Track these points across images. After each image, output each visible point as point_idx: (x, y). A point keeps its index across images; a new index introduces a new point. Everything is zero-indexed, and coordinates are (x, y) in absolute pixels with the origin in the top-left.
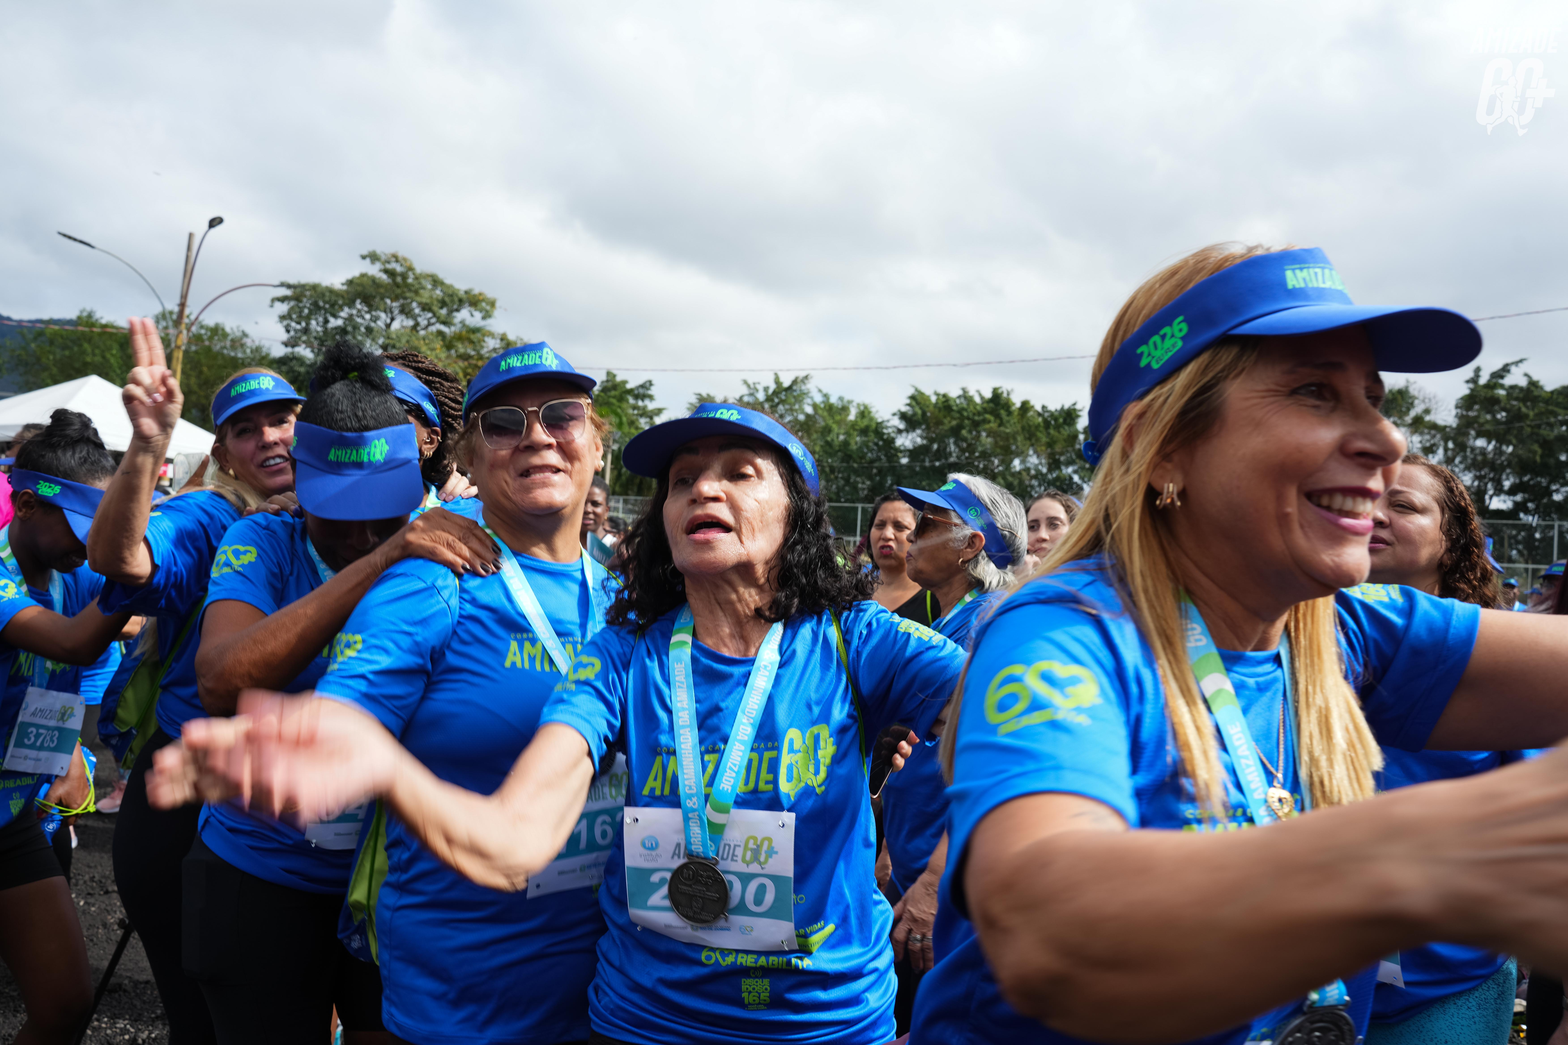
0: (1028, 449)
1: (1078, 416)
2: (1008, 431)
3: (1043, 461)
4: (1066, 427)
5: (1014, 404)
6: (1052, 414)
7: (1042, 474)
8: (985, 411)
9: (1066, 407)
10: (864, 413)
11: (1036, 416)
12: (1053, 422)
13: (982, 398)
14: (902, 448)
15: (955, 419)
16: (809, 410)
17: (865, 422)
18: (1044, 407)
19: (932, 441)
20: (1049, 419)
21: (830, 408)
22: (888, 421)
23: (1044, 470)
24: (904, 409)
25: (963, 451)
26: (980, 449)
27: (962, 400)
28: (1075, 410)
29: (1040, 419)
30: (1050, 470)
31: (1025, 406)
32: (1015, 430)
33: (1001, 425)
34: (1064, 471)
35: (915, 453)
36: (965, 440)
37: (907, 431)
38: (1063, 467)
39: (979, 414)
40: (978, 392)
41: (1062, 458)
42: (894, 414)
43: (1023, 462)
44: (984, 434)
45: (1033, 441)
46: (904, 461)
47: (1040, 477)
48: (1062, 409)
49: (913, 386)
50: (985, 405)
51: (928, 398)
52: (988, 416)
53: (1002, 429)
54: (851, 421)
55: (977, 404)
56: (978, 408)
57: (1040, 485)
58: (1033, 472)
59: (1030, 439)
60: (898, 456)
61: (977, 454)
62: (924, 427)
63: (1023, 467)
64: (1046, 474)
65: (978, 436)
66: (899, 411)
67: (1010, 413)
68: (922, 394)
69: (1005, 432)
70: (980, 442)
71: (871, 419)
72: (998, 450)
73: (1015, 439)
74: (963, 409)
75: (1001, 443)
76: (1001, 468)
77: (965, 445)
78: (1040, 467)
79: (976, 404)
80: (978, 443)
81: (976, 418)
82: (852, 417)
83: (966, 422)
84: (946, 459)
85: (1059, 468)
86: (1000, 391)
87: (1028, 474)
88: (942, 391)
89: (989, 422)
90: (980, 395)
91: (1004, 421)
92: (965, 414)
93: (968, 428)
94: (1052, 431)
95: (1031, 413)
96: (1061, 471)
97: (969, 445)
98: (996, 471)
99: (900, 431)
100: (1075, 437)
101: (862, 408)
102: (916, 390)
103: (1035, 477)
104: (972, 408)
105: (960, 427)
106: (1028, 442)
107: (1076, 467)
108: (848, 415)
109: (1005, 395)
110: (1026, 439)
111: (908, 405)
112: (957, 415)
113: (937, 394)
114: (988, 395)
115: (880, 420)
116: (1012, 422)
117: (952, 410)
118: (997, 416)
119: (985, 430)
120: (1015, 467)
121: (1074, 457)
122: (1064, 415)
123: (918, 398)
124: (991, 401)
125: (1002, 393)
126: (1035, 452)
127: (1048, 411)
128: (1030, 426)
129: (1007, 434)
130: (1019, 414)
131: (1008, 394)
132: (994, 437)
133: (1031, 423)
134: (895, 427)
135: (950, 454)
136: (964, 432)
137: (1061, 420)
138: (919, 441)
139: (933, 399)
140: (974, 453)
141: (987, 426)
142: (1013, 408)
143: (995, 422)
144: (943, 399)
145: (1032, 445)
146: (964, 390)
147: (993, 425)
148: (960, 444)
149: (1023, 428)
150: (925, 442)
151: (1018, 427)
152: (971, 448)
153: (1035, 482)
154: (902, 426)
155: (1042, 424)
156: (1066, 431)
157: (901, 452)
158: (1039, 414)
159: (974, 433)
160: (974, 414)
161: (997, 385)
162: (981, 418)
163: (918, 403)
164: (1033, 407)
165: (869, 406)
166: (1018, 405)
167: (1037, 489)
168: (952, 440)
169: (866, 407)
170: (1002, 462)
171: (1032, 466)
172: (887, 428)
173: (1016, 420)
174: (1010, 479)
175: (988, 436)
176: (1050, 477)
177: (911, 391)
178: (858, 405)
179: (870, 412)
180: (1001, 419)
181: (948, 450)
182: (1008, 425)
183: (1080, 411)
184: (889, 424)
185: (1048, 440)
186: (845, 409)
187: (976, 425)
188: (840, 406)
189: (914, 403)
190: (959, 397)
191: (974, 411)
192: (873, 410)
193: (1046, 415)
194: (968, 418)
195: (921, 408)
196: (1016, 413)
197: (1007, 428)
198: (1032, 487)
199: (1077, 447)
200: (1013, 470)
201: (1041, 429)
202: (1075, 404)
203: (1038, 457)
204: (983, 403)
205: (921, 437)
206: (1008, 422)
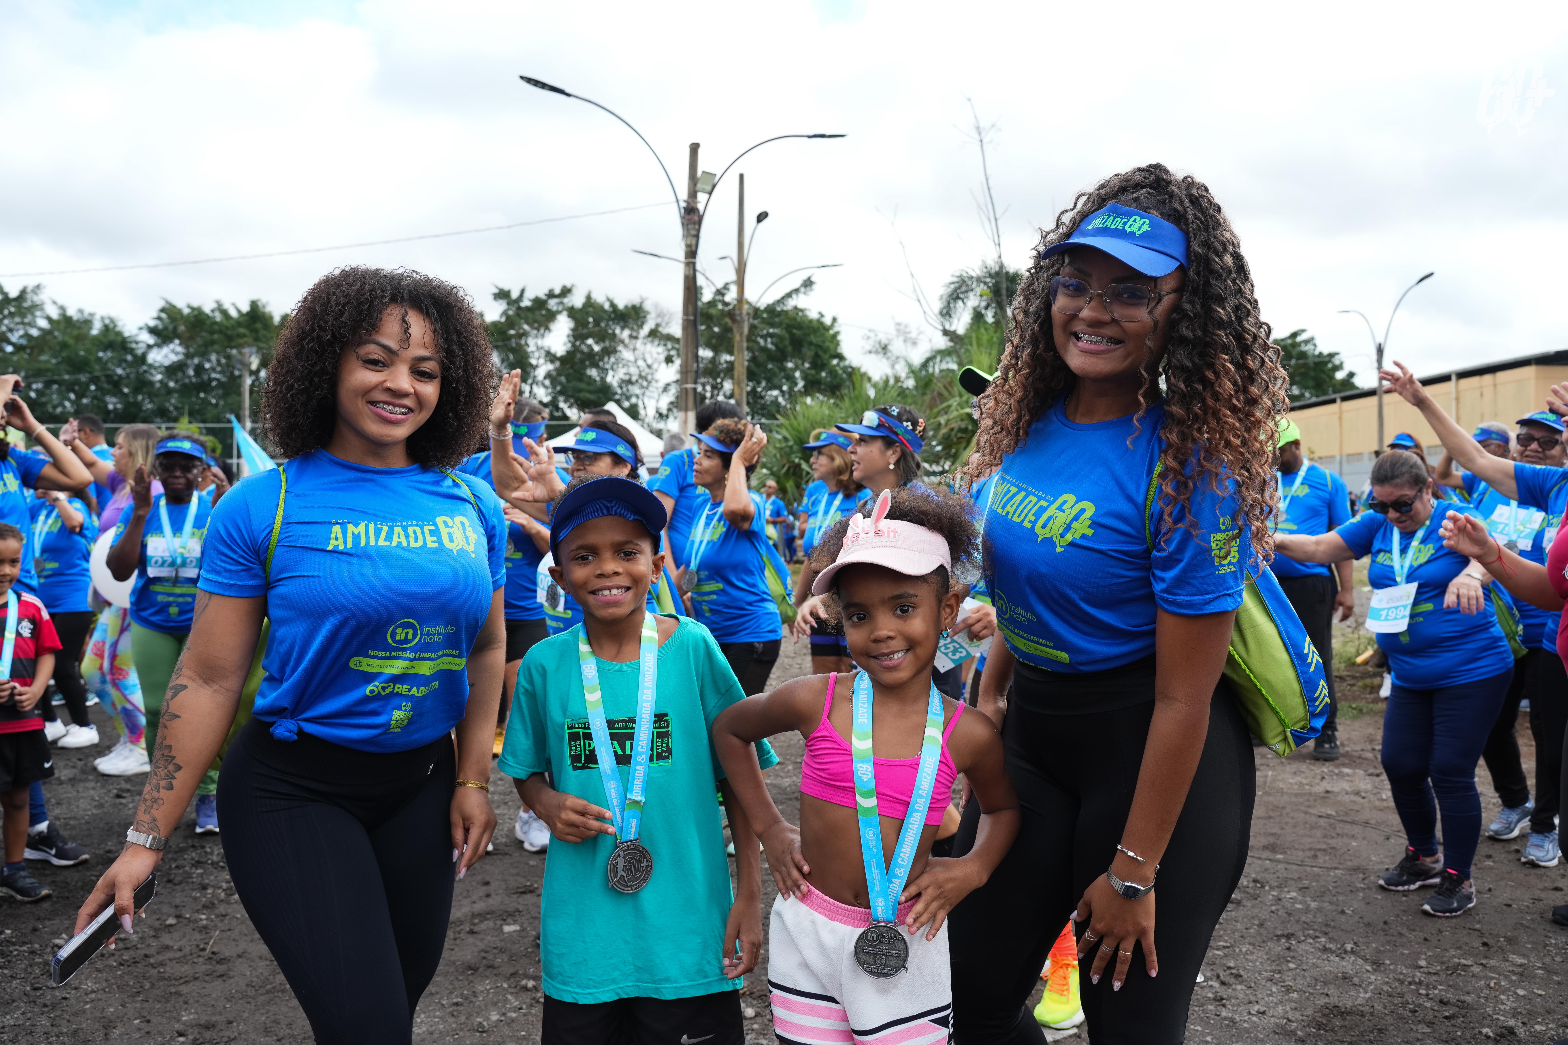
13: (239, 311)
14: (157, 365)
24: (152, 323)
35: (172, 370)
37: (158, 345)
39: (233, 328)
40: (233, 304)
42: (141, 329)
51: (179, 311)
52: (242, 330)
60: (152, 374)
68: (174, 307)
71: (119, 334)
81: (230, 332)
82: (95, 332)
99: (150, 347)
101: (107, 322)
102: (167, 302)
111: (159, 318)
113: (189, 306)
114: (245, 308)
138: (174, 358)
144: (196, 313)
146: (217, 302)
157: (155, 368)
161: (254, 297)
169: (112, 321)
172: (137, 343)
177: (161, 304)
178: (102, 319)
179: (115, 326)
205: (177, 354)
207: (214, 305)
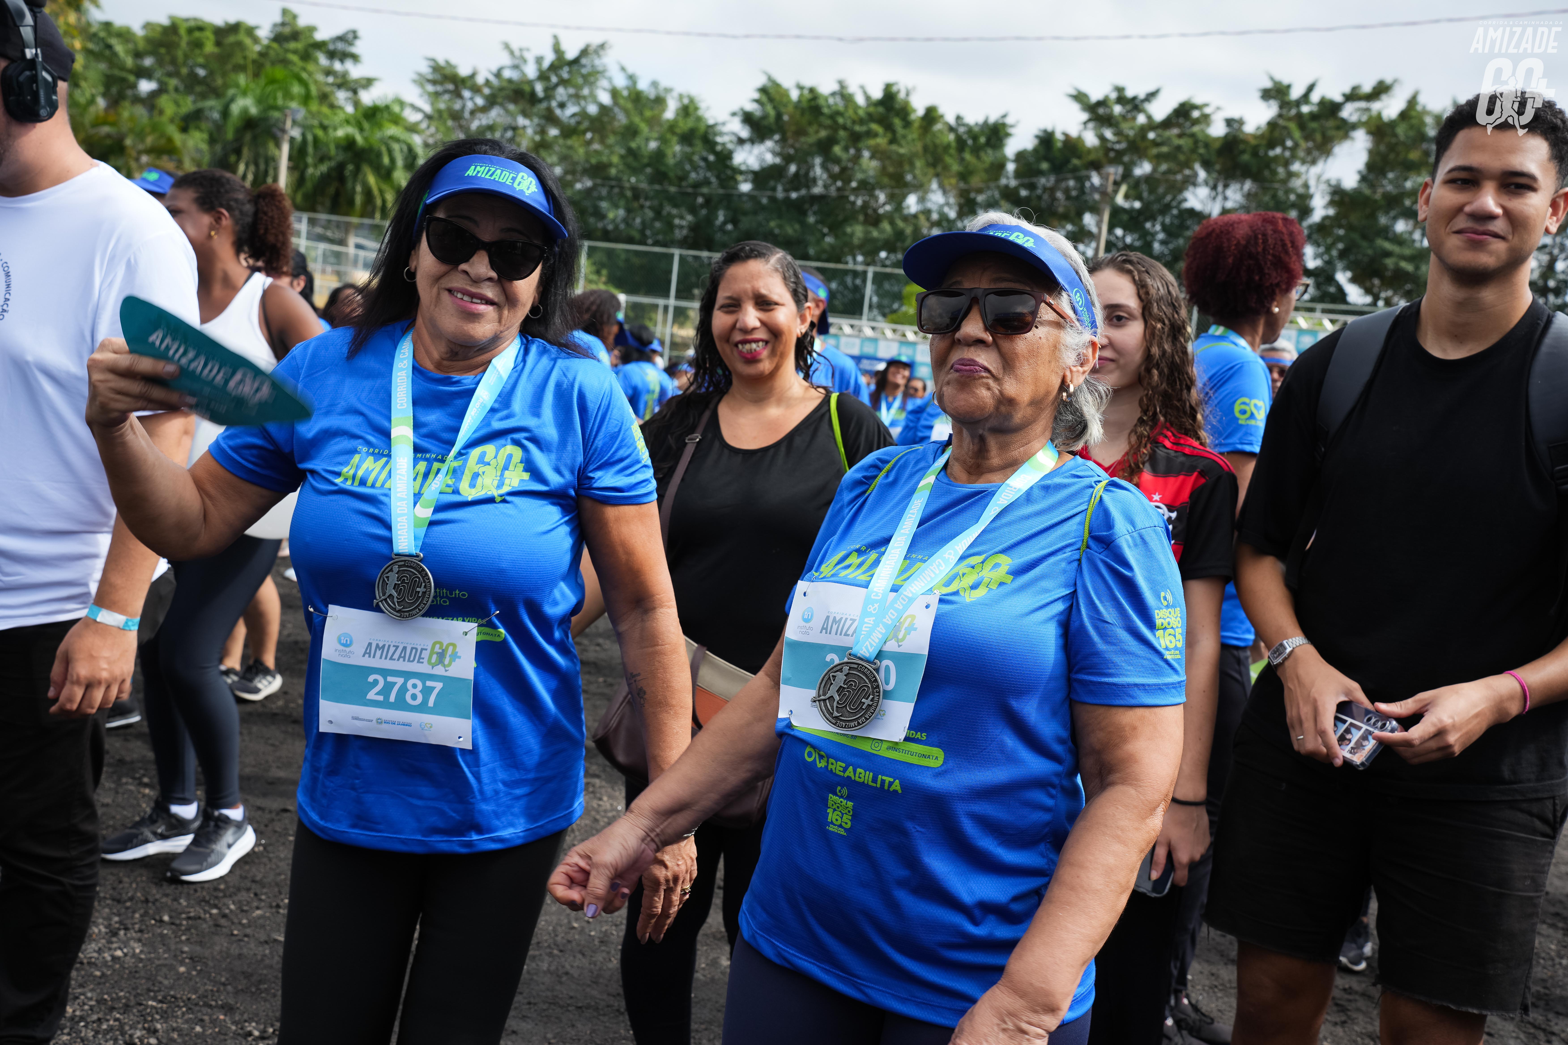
0: (930, 181)
1: (1008, 135)
2: (902, 151)
3: (952, 200)
4: (990, 151)
5: (914, 111)
6: (970, 130)
7: (948, 220)
8: (871, 117)
9: (992, 120)
10: (688, 109)
11: (946, 131)
12: (970, 142)
15: (825, 127)
16: (605, 98)
17: (690, 123)
18: (958, 118)
19: (788, 159)
20: (965, 137)
21: (637, 98)
22: (724, 124)
23: (952, 214)
25: (834, 177)
26: (859, 176)
27: (838, 99)
28: (1004, 125)
29: (952, 137)
30: (961, 215)
31: (931, 116)
32: (914, 149)
33: (893, 141)
36: (837, 161)
41: (980, 198)
43: (922, 200)
44: (866, 154)
45: (939, 169)
46: (746, 187)
47: (945, 224)
48: (986, 123)
50: (872, 109)
53: (894, 147)
54: (668, 121)
55: (859, 107)
56: (861, 113)
58: (935, 216)
59: (934, 165)
61: (854, 184)
62: (777, 137)
63: (921, 207)
65: (858, 156)
66: (742, 109)
67: (907, 124)
69: (897, 152)
70: (860, 165)
72: (886, 180)
73: (912, 164)
74: (838, 113)
75: (891, 169)
76: (888, 208)
77: (836, 169)
78: (946, 210)
79: (856, 107)
80: (856, 168)
83: (842, 133)
84: (808, 187)
86: (895, 89)
87: (928, 219)
88: (808, 83)
89: (876, 135)
90: (865, 93)
91: (899, 135)
92: (841, 120)
93: (843, 143)
94: (968, 156)
95: (938, 127)
97: (844, 170)
98: (881, 211)
100: (1001, 165)
103: (938, 224)
104: (851, 112)
105: (831, 141)
106: (931, 171)
108: (663, 110)
109: (902, 95)
110: (928, 165)
112: (828, 122)
115: (711, 122)
116: (910, 137)
117: (822, 114)
118: (889, 127)
119: (868, 148)
120: (908, 207)
121: (1000, 196)
122: (987, 131)
125: (898, 92)
126: (942, 186)
127: (964, 125)
128: (935, 146)
129: (901, 156)
130: (921, 127)
131: (907, 94)
132: (880, 159)
133: (938, 141)
134: (734, 134)
135: (815, 181)
136: (837, 150)
137: (983, 140)
139: (794, 95)
140: (850, 181)
141: (872, 142)
142: (913, 117)
143: (885, 135)
145: (937, 175)
147: (881, 141)
148: (831, 166)
149: (926, 149)
150: (778, 160)
151: (919, 147)
152: (845, 175)
154: (745, 133)
155: (954, 144)
156: (989, 156)
158: (951, 129)
159: (852, 151)
160: (854, 122)
162: (863, 129)
163: (771, 100)
164: (942, 116)
165: (697, 99)
166: (920, 112)
168: (818, 161)
170: (891, 198)
171: (934, 208)
173: (915, 135)
174: (900, 224)
175: (872, 157)
180: (894, 132)
181: (811, 174)
182: (903, 142)
183: (1012, 126)
184: (725, 129)
185: (960, 169)
186: (659, 101)
187: (856, 138)
188: (652, 96)
189: (764, 99)
190: (833, 94)
191: (854, 117)
192: (702, 106)
193: (962, 130)
194: (845, 128)
195: (775, 108)
196: (916, 125)
197: (900, 145)
199: (1003, 181)
200: (906, 212)
201: (953, 151)
202: (1004, 116)
203: (945, 193)
206: (904, 137)
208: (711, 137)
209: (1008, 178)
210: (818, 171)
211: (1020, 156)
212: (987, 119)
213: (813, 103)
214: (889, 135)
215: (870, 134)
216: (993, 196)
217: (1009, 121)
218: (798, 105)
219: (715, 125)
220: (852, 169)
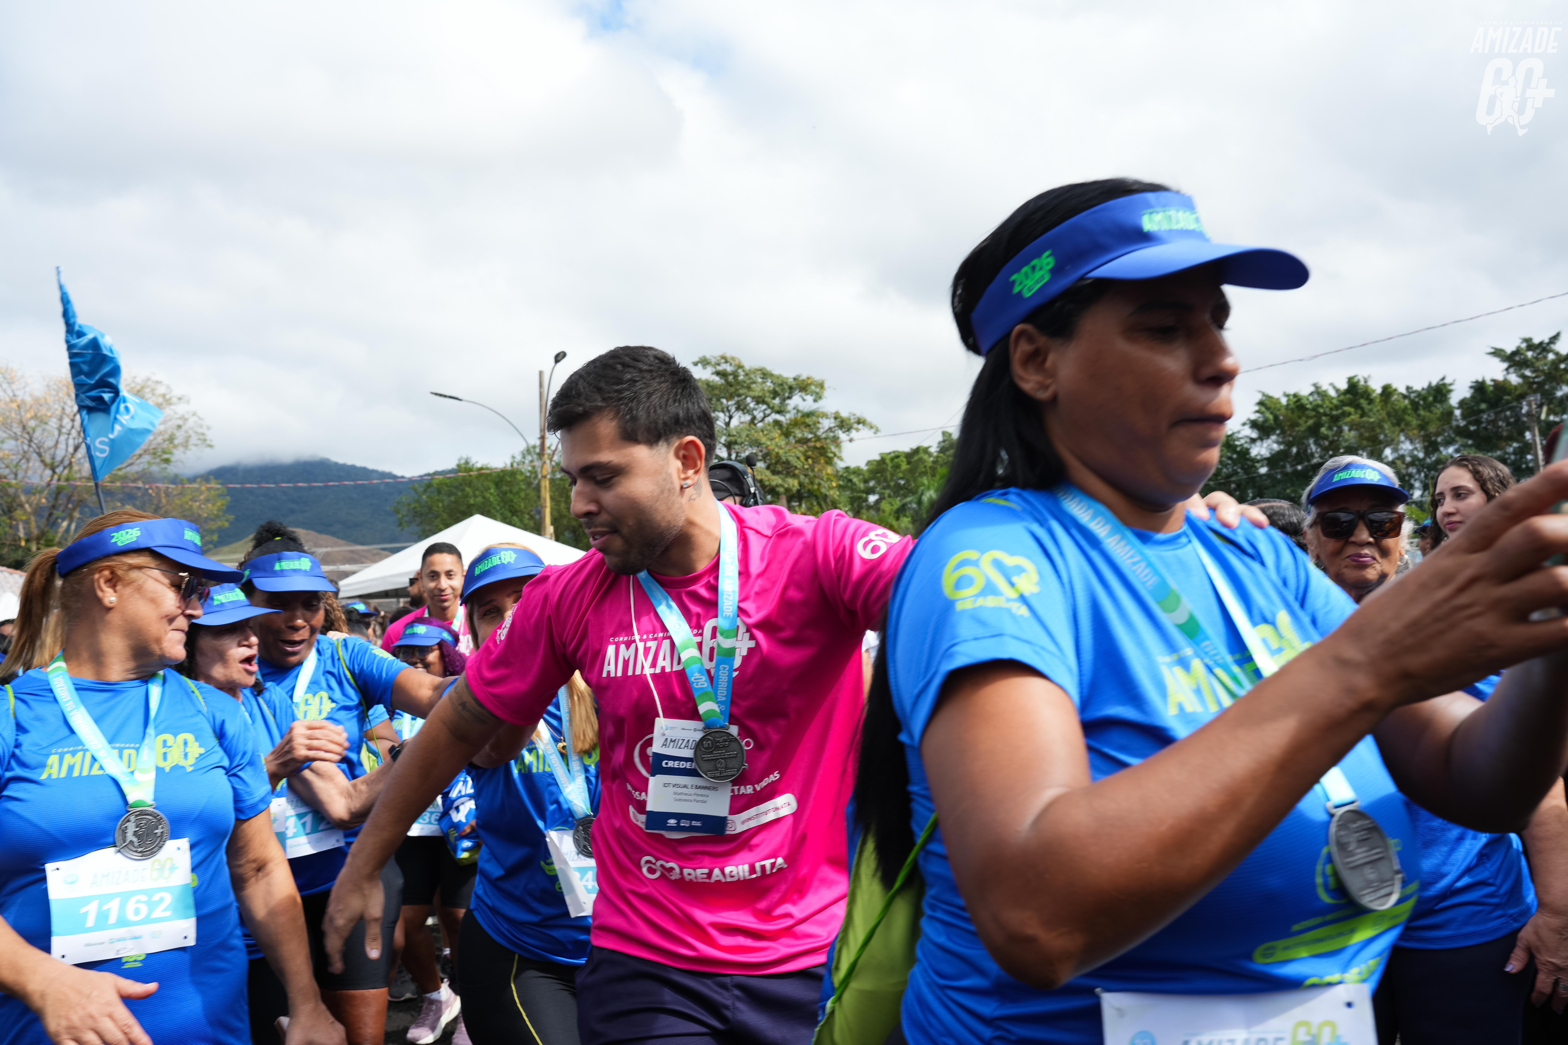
0: (1398, 435)
1: (1450, 391)
2: (1372, 420)
4: (1438, 405)
5: (1374, 391)
6: (1419, 394)
8: (1343, 403)
9: (1434, 383)
11: (1402, 400)
12: (1421, 402)
13: (1337, 390)
14: (1259, 457)
15: (1311, 418)
18: (1408, 388)
19: (1289, 445)
20: (1417, 400)
22: (1239, 432)
23: (1421, 455)
24: (1254, 417)
25: (1325, 449)
26: (1345, 444)
27: (1316, 396)
28: (1444, 385)
29: (1407, 402)
30: (1427, 454)
31: (1387, 391)
32: (1380, 417)
33: (1363, 415)
34: (1444, 453)
35: (1273, 461)
36: (1326, 438)
37: (1261, 438)
38: (1442, 449)
39: (1337, 408)
40: (1331, 384)
41: (1439, 439)
42: (1244, 424)
43: (1395, 450)
44: (1346, 428)
45: (1403, 426)
46: (1263, 470)
47: (1417, 463)
48: (1430, 386)
49: (1260, 392)
50: (1342, 397)
51: (1278, 401)
52: (1347, 409)
53: (1365, 419)
55: (1333, 398)
56: (1335, 401)
57: (1419, 472)
58: (1408, 459)
59: (1398, 424)
60: (1255, 467)
62: (1278, 432)
63: (1396, 455)
64: (1424, 459)
65: (1340, 431)
66: (1249, 419)
67: (1371, 401)
68: (1270, 397)
69: (1368, 422)
70: (1343, 437)
72: (1365, 443)
73: (1381, 427)
74: (1318, 406)
75: (1367, 435)
77: (1327, 443)
78: (1416, 453)
81: (1334, 413)
83: (1324, 418)
84: (1309, 461)
85: (1437, 450)
86: (1356, 380)
88: (1291, 391)
89: (1350, 414)
90: (1334, 387)
91: (1366, 410)
92: (1321, 411)
93: (1327, 425)
94: (1422, 412)
95: (1395, 397)
96: (1441, 452)
97: (1331, 443)
99: (1253, 441)
100: (1450, 413)
102: (1264, 395)
103: (1412, 464)
104: (1327, 403)
105: (1318, 425)
106: (1397, 429)
107: (1456, 446)
109: (1362, 383)
110: (1394, 425)
111: (1257, 412)
112: (1313, 413)
113: (1287, 396)
114: (1343, 386)
116: (1375, 410)
117: (1307, 409)
118: (1358, 407)
119: (1346, 424)
120: (1386, 457)
121: (1453, 436)
122: (1432, 392)
123: (1267, 402)
124: (1347, 392)
125: (1359, 381)
126: (1408, 437)
127: (1414, 392)
128: (1396, 411)
129: (1372, 423)
130: (1381, 401)
131: (1366, 382)
132: (1357, 429)
133: (1397, 408)
134: (1247, 437)
135: (1312, 455)
136: (1323, 430)
137: (1431, 399)
138: (1276, 447)
139: (1284, 401)
140: (1339, 449)
141: (1348, 419)
142: (1374, 395)
143: (1356, 413)
144: (1295, 400)
145: (1402, 431)
146: (1315, 385)
147: (1355, 417)
148: (1322, 443)
149: (1389, 414)
150: (1282, 447)
151: (1383, 414)
153: (1413, 470)
154: (1254, 434)
155: (1409, 407)
156: (1438, 409)
157: (1258, 461)
158: (1405, 397)
159: (1335, 429)
160: (1331, 409)
161: (1351, 374)
162: (1340, 411)
163: (1268, 408)
164: (1396, 390)
166: (1379, 391)
167: (1417, 477)
168: (1311, 441)
171: (1406, 453)
172: (1238, 439)
173: (1379, 408)
175: (1351, 430)
176: (1428, 460)
177: (1258, 397)
180: (1362, 409)
181: (1309, 451)
182: (1371, 414)
183: (1451, 384)
184: (1240, 435)
185: (1419, 422)
187: (1335, 420)
189: (1263, 409)
190: (1311, 394)
191: (1330, 405)
193: (1413, 395)
194: (1325, 415)
195: (1272, 413)
196: (1378, 400)
197: (1369, 417)
198: (1411, 476)
199: (1454, 423)
201: (1409, 412)
202: (1443, 379)
203: (1412, 442)
204: (1339, 396)
205: (1277, 442)
206: (1371, 410)
207: (1312, 389)
208: (1231, 443)
209: (1457, 420)
210: (1313, 448)
211: (1462, 403)
212: (1430, 383)
213: (1298, 404)
214: (1359, 412)
215: (1345, 414)
216: (1449, 435)
217: (1447, 381)
218: (1287, 407)
219: (1233, 434)
220: (1338, 440)
